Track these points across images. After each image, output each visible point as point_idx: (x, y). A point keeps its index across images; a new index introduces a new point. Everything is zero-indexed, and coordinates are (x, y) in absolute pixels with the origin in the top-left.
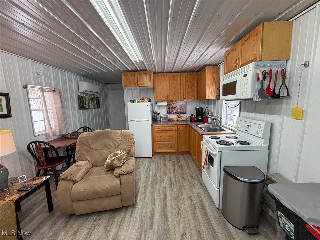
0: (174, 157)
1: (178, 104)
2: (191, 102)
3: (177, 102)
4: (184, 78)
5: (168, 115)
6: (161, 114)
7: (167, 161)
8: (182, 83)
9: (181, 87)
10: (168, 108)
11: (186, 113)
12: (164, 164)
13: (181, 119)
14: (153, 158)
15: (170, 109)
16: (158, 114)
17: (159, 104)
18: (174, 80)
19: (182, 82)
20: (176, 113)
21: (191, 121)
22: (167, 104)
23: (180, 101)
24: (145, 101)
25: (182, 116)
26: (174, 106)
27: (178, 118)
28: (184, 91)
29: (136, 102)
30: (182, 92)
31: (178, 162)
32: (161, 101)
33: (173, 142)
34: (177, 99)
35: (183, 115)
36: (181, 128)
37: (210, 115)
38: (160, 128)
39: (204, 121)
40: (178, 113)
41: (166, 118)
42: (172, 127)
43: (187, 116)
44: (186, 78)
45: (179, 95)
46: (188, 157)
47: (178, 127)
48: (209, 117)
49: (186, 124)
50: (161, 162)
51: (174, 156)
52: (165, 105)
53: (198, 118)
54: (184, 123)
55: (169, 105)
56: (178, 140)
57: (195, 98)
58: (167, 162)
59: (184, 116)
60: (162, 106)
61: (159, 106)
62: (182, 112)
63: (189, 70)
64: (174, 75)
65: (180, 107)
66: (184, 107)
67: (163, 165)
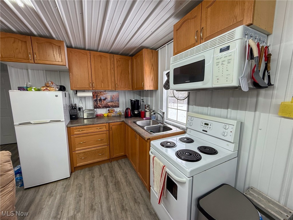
0: (106, 167)
1: (109, 95)
2: (125, 93)
3: (106, 92)
4: (115, 61)
5: (95, 110)
6: (84, 109)
7: (96, 178)
8: (113, 69)
9: (112, 73)
10: (95, 100)
11: (118, 107)
12: (91, 186)
13: (112, 114)
14: (72, 178)
15: (97, 102)
16: (80, 109)
17: (79, 94)
18: (101, 62)
19: (112, 66)
20: (106, 107)
21: (126, 116)
22: (93, 95)
23: (111, 91)
24: (52, 89)
25: (114, 111)
26: (102, 98)
27: (109, 113)
28: (116, 79)
29: (33, 90)
30: (113, 80)
31: (112, 176)
32: (83, 91)
33: (104, 147)
34: (107, 89)
35: (115, 109)
36: (114, 127)
37: (147, 108)
38: (82, 131)
39: (141, 116)
40: (109, 107)
41: (92, 114)
42: (101, 127)
43: (120, 109)
44: (117, 62)
45: (110, 84)
46: (124, 163)
47: (109, 126)
48: (146, 111)
49: (120, 121)
50: (85, 183)
51: (106, 165)
52: (89, 97)
53: (134, 112)
54: (118, 121)
55: (95, 96)
56: (111, 143)
57: (129, 88)
58: (95, 181)
59: (117, 110)
60: (85, 97)
61: (81, 98)
62: (114, 105)
63: (121, 52)
64: (100, 56)
65: (111, 98)
66: (116, 99)
67: (88, 188)
